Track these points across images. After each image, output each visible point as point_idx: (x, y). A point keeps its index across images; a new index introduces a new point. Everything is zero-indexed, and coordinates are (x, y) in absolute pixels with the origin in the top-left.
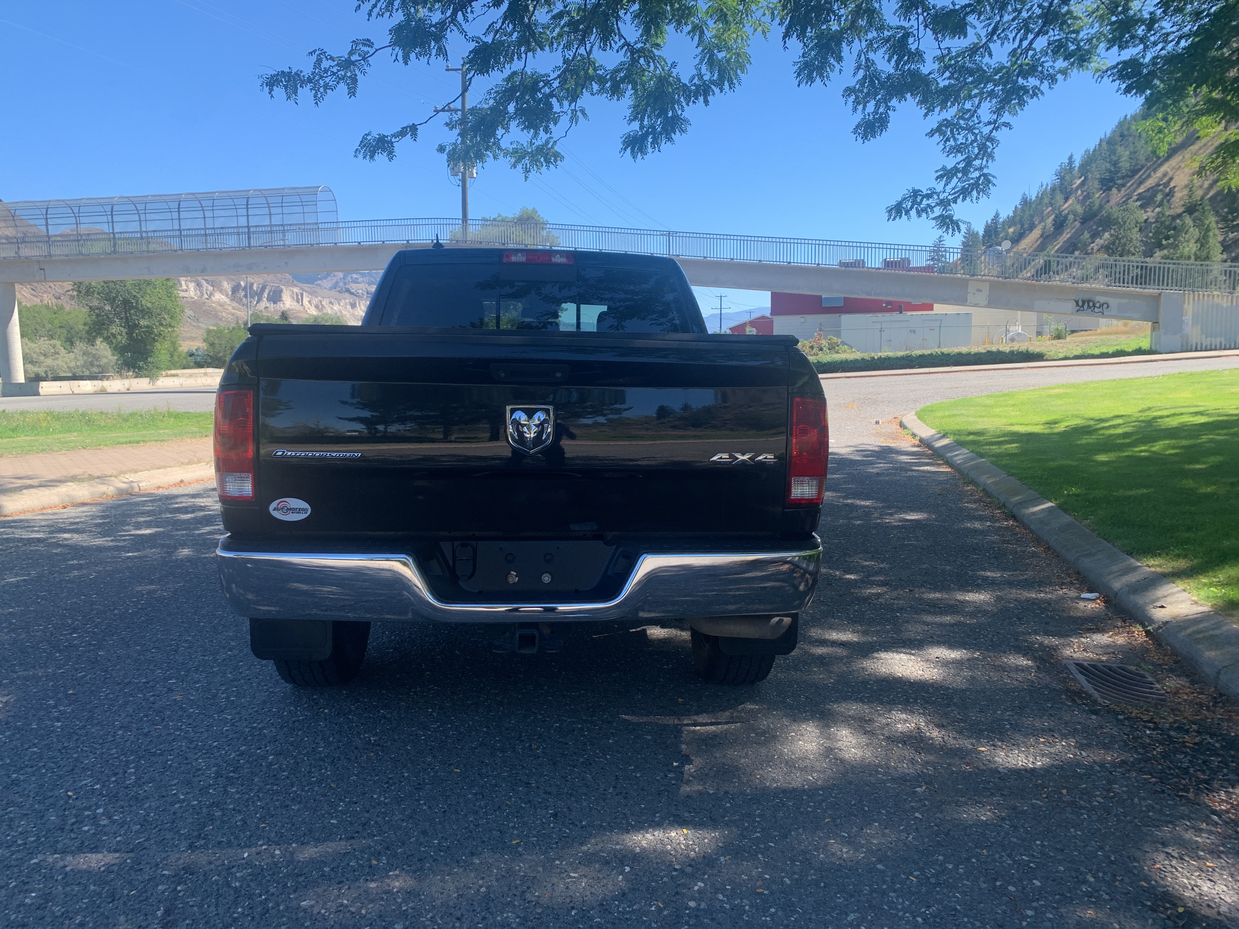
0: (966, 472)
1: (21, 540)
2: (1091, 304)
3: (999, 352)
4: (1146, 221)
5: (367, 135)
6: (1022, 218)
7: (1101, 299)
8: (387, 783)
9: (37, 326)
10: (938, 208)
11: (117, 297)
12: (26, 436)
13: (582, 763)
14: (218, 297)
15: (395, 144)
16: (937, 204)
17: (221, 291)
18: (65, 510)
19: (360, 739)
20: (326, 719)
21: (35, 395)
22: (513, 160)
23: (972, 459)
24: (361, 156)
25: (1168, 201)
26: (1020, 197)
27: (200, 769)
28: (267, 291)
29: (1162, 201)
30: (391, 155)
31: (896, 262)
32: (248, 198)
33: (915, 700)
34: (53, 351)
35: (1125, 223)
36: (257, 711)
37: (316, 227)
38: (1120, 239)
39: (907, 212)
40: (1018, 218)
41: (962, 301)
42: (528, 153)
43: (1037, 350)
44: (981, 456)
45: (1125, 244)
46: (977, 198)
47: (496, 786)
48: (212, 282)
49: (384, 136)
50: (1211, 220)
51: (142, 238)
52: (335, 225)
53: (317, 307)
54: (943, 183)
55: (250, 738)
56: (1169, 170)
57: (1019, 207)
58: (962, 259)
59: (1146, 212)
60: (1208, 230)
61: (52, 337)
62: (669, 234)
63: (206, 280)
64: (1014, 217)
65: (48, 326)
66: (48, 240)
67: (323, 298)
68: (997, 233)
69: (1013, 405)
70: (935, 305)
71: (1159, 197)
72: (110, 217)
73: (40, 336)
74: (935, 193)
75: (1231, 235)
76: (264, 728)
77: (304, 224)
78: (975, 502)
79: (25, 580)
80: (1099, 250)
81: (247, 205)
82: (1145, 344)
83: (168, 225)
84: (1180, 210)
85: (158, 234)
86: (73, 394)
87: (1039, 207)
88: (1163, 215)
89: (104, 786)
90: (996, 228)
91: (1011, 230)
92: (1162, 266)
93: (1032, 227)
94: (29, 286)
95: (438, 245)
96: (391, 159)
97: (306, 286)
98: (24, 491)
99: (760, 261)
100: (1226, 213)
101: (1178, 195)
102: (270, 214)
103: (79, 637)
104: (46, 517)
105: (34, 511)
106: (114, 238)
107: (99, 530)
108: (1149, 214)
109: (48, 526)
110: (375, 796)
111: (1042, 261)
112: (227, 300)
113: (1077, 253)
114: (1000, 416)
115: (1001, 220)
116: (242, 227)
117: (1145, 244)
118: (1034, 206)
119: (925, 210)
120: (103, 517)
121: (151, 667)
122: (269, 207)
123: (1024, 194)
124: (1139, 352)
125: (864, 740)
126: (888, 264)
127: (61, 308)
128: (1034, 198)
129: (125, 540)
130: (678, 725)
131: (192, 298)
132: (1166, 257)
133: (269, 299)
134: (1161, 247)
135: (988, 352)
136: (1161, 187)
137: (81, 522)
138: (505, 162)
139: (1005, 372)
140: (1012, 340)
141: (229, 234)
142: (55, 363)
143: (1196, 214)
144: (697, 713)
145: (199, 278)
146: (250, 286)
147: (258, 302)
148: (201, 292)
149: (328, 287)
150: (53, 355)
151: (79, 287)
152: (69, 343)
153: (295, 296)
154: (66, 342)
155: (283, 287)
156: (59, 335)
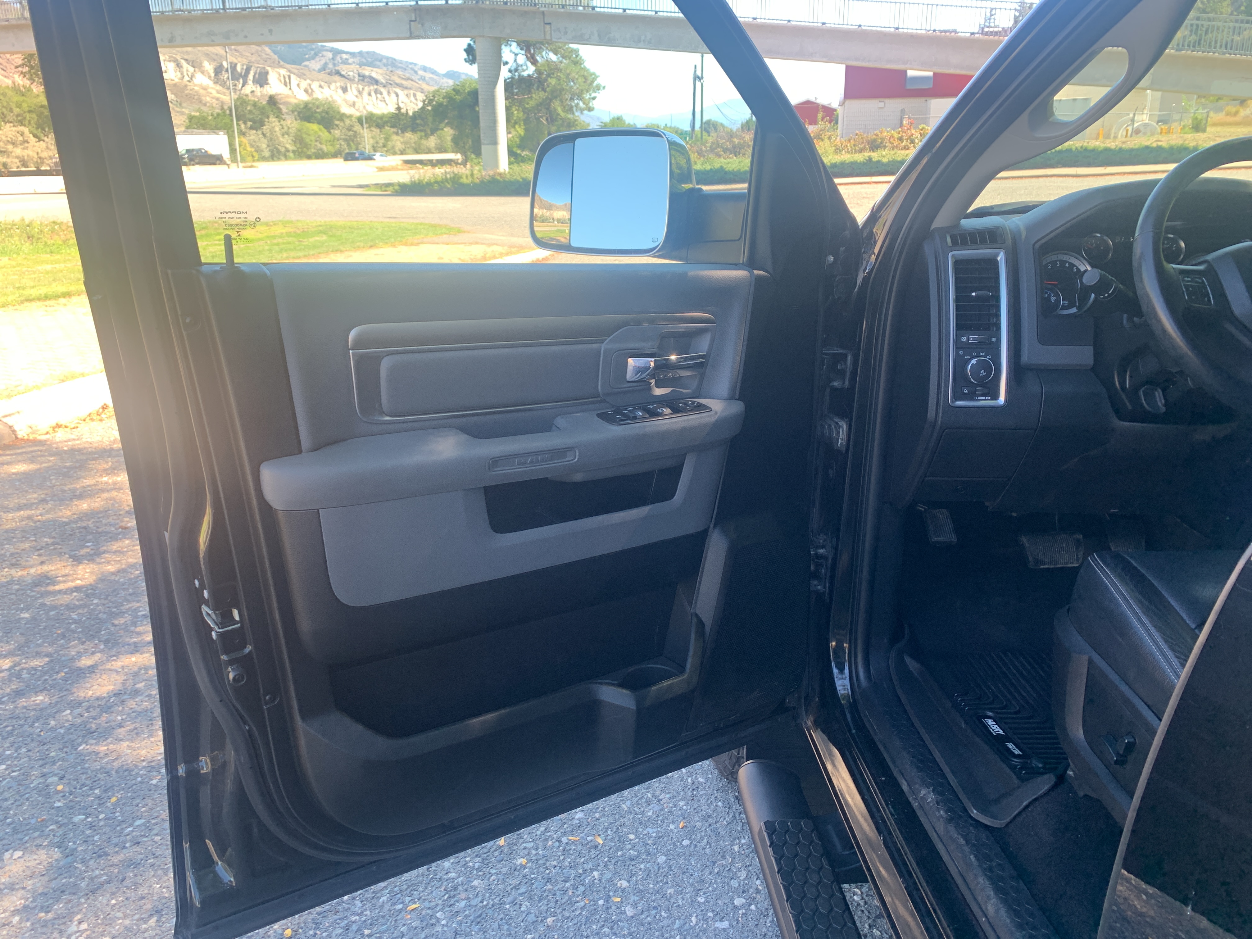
9: (4, 110)
14: (200, 79)
17: (203, 73)
28: (252, 73)
34: (21, 138)
48: (193, 62)
53: (306, 91)
61: (21, 123)
63: (186, 60)
65: (16, 110)
67: (313, 80)
97: (292, 67)
112: (210, 83)
127: (29, 90)
131: (172, 80)
133: (255, 81)
140: (1138, 132)
142: (25, 153)
145: (176, 56)
146: (234, 67)
147: (243, 85)
148: (182, 74)
149: (317, 69)
150: (21, 144)
151: (29, 61)
152: (40, 130)
153: (282, 79)
154: (37, 128)
155: (269, 69)
156: (29, 121)
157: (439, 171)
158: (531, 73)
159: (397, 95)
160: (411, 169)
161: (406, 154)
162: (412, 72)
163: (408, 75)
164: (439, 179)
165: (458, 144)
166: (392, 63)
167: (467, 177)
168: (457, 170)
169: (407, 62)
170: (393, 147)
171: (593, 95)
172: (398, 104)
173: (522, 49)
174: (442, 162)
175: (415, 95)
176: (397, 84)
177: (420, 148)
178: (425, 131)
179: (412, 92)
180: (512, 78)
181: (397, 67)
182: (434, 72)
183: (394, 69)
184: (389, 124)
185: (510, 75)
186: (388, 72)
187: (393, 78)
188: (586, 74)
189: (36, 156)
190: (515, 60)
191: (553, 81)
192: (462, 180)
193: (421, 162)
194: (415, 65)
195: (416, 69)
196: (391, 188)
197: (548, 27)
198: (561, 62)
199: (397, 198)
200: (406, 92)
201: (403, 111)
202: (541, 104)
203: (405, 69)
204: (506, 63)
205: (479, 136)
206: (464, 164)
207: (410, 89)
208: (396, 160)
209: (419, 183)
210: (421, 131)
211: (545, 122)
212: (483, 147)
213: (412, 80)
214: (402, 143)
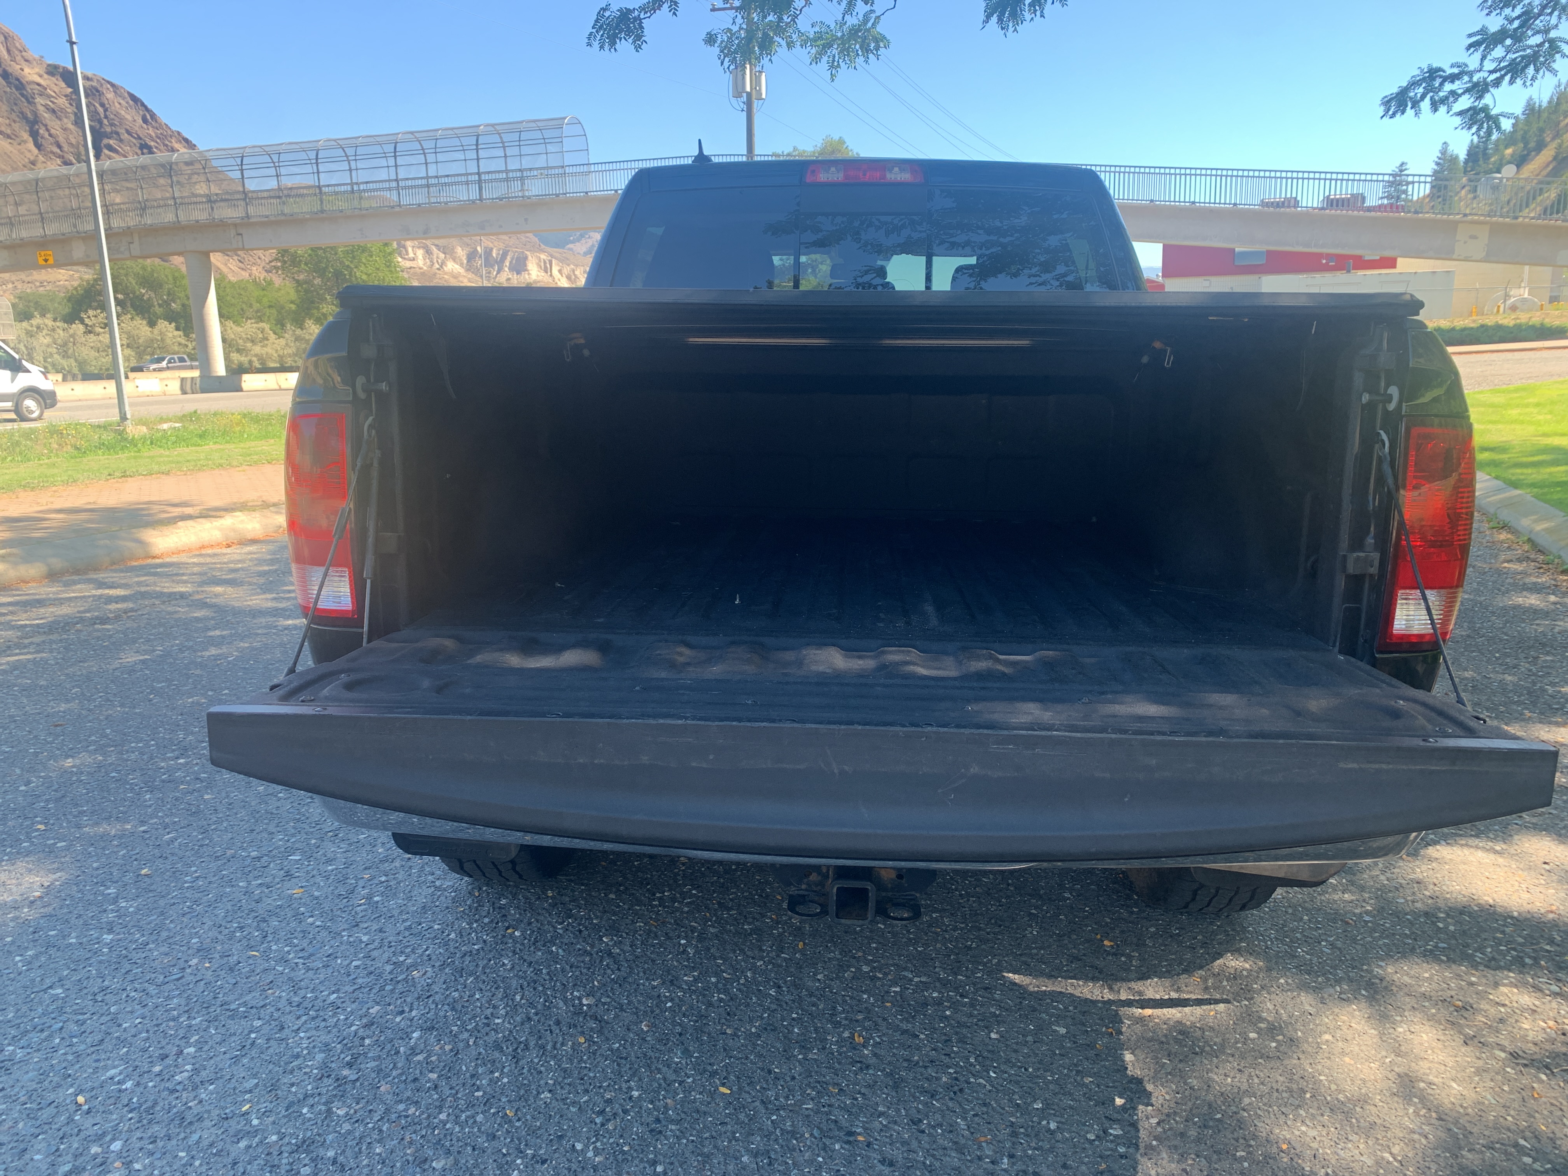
0: (1492, 510)
1: (160, 595)
3: (1499, 327)
5: (604, 10)
6: (1526, 132)
8: (602, 1112)
9: (244, 306)
10: (1467, 96)
11: (327, 267)
12: (215, 443)
13: (948, 1087)
14: (451, 266)
15: (645, 23)
16: (1467, 91)
17: (454, 260)
18: (229, 550)
19: (565, 1001)
20: (514, 953)
21: (237, 391)
22: (814, 51)
23: (1499, 490)
24: (596, 44)
27: (297, 1056)
28: (509, 258)
30: (638, 39)
31: (1343, 200)
32: (478, 136)
33: (1536, 960)
34: (261, 336)
36: (409, 928)
37: (562, 172)
39: (1415, 104)
40: (1521, 133)
41: (1446, 254)
42: (837, 38)
43: (1557, 323)
44: (1514, 484)
46: (1533, 79)
47: (793, 1134)
48: (444, 247)
49: (628, 10)
51: (353, 191)
52: (586, 168)
53: (569, 278)
54: (1478, 56)
55: (388, 988)
57: (1522, 117)
58: (1432, 196)
61: (260, 319)
63: (436, 246)
65: (256, 306)
66: (247, 197)
67: (577, 266)
68: (1486, 157)
69: (1537, 405)
70: (1399, 260)
72: (315, 166)
73: (247, 318)
74: (1466, 73)
76: (415, 966)
77: (548, 168)
78: (1519, 560)
79: (143, 662)
81: (477, 145)
83: (383, 175)
85: (371, 186)
86: (280, 389)
87: (1553, 117)
89: (138, 1084)
91: (1509, 151)
93: (1541, 146)
94: (236, 258)
95: (701, 158)
96: (638, 48)
97: (554, 251)
98: (180, 524)
99: (1152, 201)
102: (506, 156)
103: (187, 763)
104: (202, 560)
105: (190, 550)
106: (321, 192)
107: (262, 580)
109: (200, 574)
110: (579, 1146)
111: (1554, 194)
112: (462, 271)
114: (1522, 422)
116: (471, 174)
118: (1545, 115)
119: (1444, 100)
120: (272, 562)
121: (271, 828)
122: (504, 147)
123: (1531, 99)
125: (1468, 1056)
126: (1331, 203)
127: (270, 283)
128: (1545, 104)
129: (288, 599)
130: (1110, 1002)
131: (420, 268)
133: (511, 269)
135: (1482, 326)
137: (242, 569)
138: (803, 54)
139: (1509, 355)
140: (1514, 308)
141: (455, 183)
142: (264, 351)
144: (1143, 977)
145: (428, 242)
146: (488, 252)
147: (498, 272)
148: (431, 261)
149: (582, 253)
150: (260, 342)
151: (283, 256)
152: (279, 326)
153: (542, 264)
154: (276, 325)
155: (528, 253)
156: (269, 317)
189: (276, 355)
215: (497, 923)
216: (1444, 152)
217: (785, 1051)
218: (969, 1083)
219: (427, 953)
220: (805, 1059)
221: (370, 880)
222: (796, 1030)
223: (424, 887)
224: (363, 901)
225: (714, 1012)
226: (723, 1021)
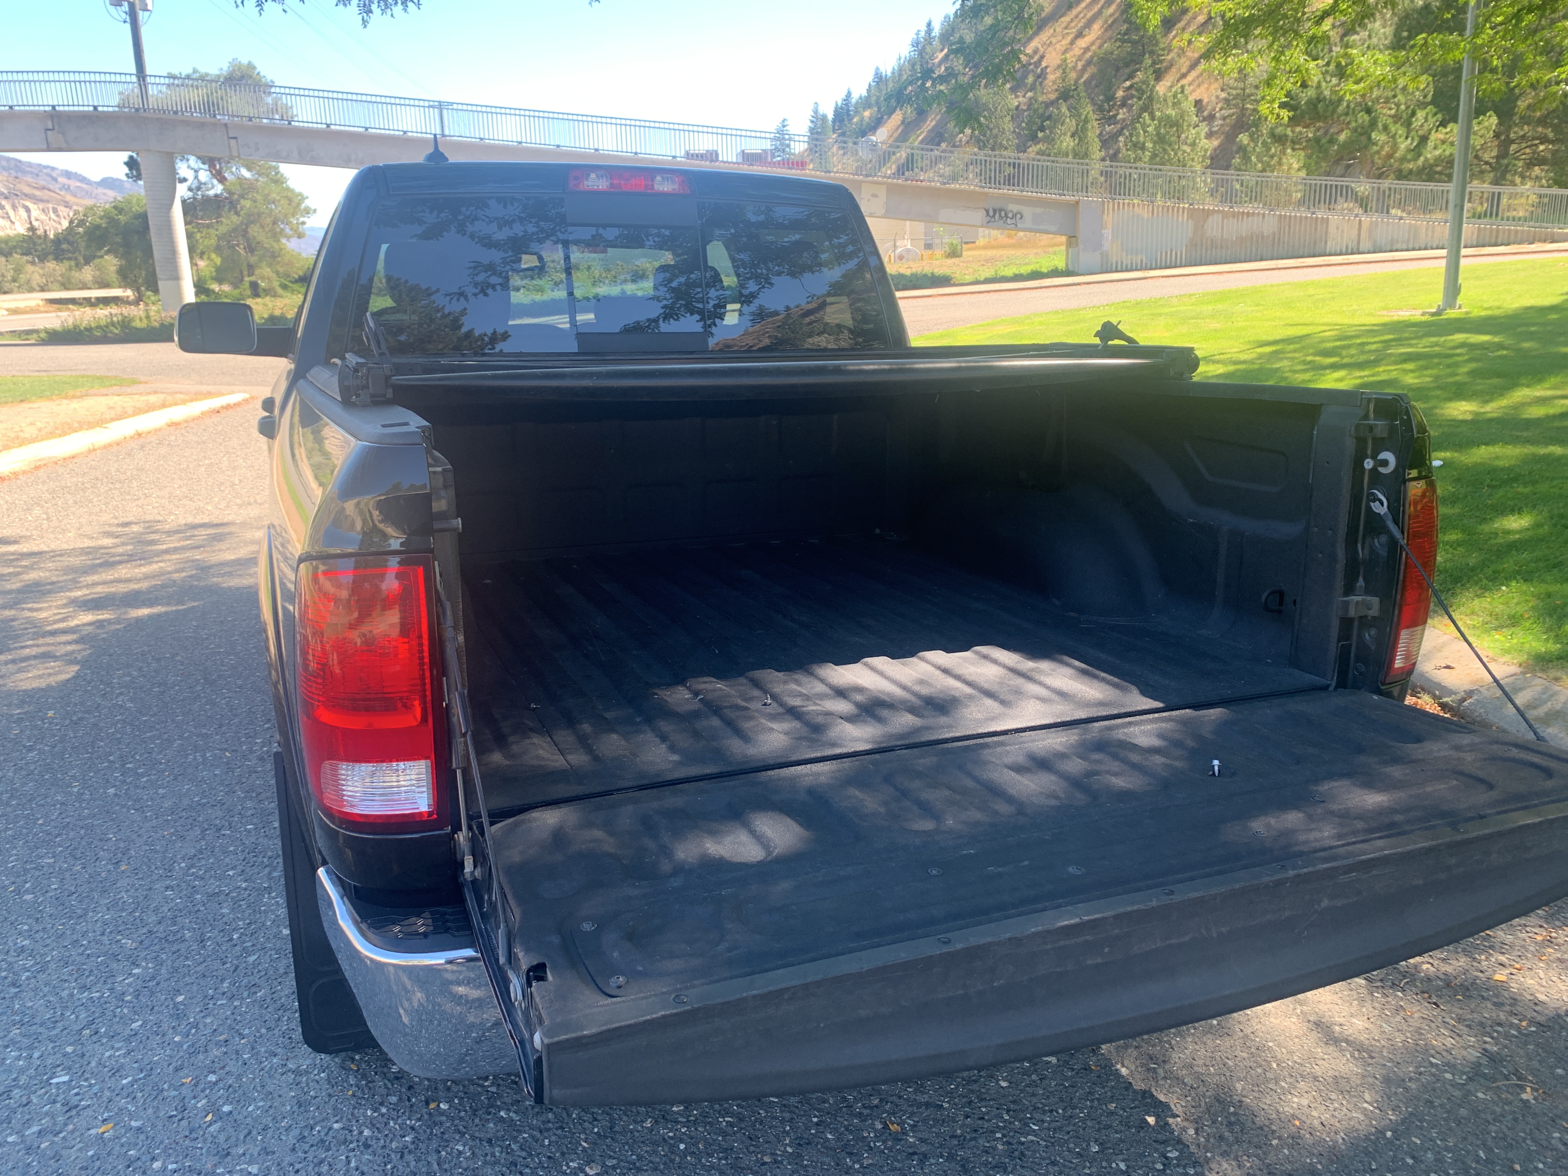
2: (1003, 214)
4: (1017, 108)
6: (877, 98)
7: (1013, 207)
20: (460, 1133)
25: (1041, 84)
26: (873, 72)
29: (1035, 82)
31: (757, 155)
35: (996, 108)
38: (991, 130)
40: (874, 98)
45: (996, 136)
50: (1088, 110)
56: (1039, 46)
57: (873, 84)
59: (1017, 97)
60: (1086, 121)
62: (441, 106)
64: (869, 97)
68: (849, 118)
71: (1030, 79)
75: (1108, 128)
80: (967, 142)
82: (1060, 263)
84: (1053, 96)
88: (1036, 101)
90: (848, 111)
91: (866, 114)
92: (1035, 163)
93: (891, 111)
100: (1102, 101)
101: (1051, 77)
108: (1021, 99)
111: (904, 155)
113: (943, 145)
115: (854, 101)
117: (1019, 135)
118: (891, 83)
124: (1055, 273)
132: (1040, 153)
134: (1034, 138)
136: (1032, 67)
143: (1071, 101)
157: (102, 313)
158: (219, 192)
159: (28, 210)
160: (60, 310)
161: (49, 290)
162: (49, 179)
163: (42, 183)
164: (103, 323)
165: (125, 278)
166: (16, 166)
167: (141, 320)
168: (126, 310)
169: (39, 165)
170: (28, 281)
171: (302, 219)
172: (31, 223)
173: (204, 163)
174: (105, 301)
175: (55, 211)
176: (26, 195)
177: (70, 283)
178: (76, 259)
179: (50, 206)
180: (195, 198)
181: (24, 172)
182: (83, 179)
183: (19, 174)
184: (19, 251)
185: (190, 194)
186: (11, 179)
187: (19, 186)
188: (290, 194)
190: (196, 177)
191: (247, 204)
192: (134, 324)
193: (73, 301)
194: (53, 169)
195: (55, 175)
196: (35, 336)
197: (233, 142)
198: (257, 180)
199: (45, 348)
200: (41, 206)
201: (40, 232)
202: (235, 230)
203: (37, 175)
204: (184, 180)
205: (155, 270)
206: (136, 302)
207: (48, 202)
208: (35, 299)
209: (75, 328)
210: (69, 259)
211: (242, 252)
212: (160, 283)
213: (49, 190)
214: (42, 276)
215: (409, 1100)
216: (816, 111)
217: (838, 1165)
218: (1023, 1144)
219: (353, 1164)
220: (862, 1166)
221: (196, 1085)
222: (829, 1136)
223: (278, 1076)
224: (209, 1118)
225: (735, 1141)
226: (752, 1149)
